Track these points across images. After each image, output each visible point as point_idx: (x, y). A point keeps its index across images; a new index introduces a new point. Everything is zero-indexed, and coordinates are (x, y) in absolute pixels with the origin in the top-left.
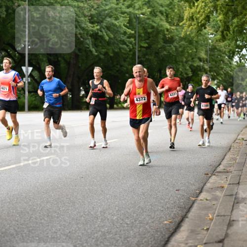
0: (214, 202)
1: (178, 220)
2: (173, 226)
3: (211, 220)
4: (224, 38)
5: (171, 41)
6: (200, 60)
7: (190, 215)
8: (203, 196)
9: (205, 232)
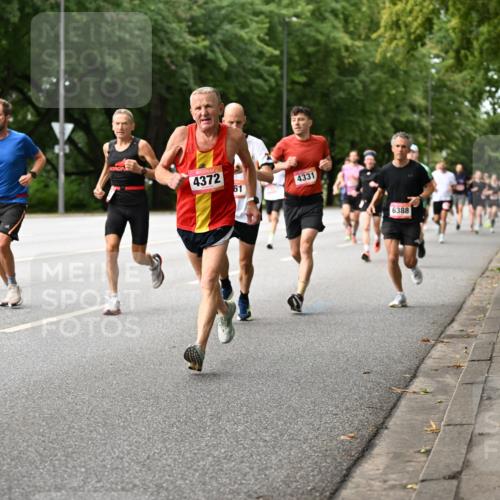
0: (441, 398)
1: (367, 433)
2: (357, 446)
3: (436, 432)
4: (460, 64)
5: (354, 70)
7: (392, 423)
9: (423, 458)
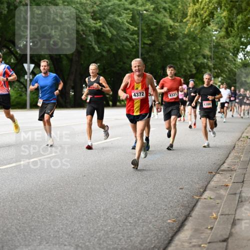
0: (218, 201)
1: (181, 219)
2: (176, 225)
3: (215, 218)
4: (228, 35)
5: (174, 37)
6: (204, 57)
7: (194, 214)
8: (207, 194)
9: (209, 231)
